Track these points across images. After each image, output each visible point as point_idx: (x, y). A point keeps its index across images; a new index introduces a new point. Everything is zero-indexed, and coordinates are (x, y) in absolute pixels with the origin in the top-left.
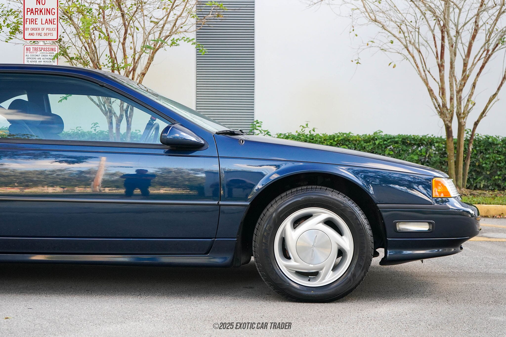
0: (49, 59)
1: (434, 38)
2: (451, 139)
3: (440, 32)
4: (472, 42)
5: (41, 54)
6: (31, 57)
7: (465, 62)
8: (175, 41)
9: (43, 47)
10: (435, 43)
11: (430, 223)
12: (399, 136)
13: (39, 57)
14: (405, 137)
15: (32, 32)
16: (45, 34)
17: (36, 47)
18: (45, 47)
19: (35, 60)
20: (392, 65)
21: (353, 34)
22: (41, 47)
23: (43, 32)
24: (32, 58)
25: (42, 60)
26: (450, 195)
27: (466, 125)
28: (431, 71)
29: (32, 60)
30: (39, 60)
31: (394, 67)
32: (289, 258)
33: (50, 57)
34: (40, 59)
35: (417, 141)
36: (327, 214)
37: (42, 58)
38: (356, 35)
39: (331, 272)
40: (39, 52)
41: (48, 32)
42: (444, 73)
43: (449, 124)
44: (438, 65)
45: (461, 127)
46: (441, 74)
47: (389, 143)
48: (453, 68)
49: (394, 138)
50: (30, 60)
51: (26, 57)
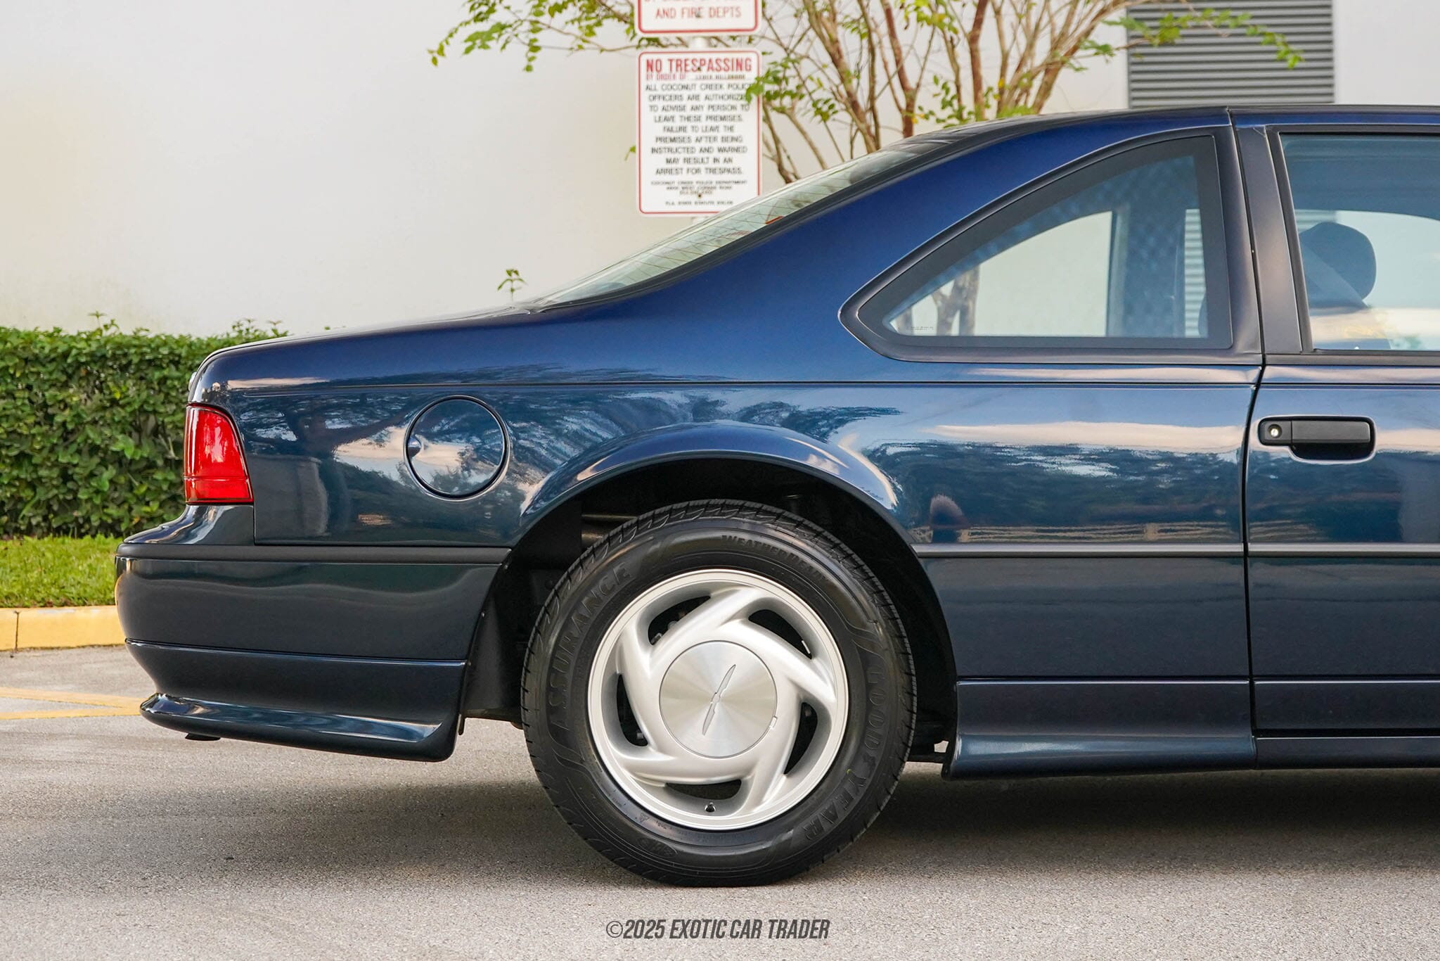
0: (730, 97)
5: (699, 83)
6: (665, 93)
9: (707, 57)
13: (692, 93)
15: (668, 5)
16: (714, 13)
17: (683, 57)
18: (714, 57)
19: (677, 103)
22: (698, 56)
23: (705, 5)
24: (667, 98)
25: (702, 102)
29: (670, 103)
30: (695, 103)
33: (731, 91)
34: (697, 97)
37: (703, 94)
40: (691, 75)
50: (660, 103)
51: (645, 95)
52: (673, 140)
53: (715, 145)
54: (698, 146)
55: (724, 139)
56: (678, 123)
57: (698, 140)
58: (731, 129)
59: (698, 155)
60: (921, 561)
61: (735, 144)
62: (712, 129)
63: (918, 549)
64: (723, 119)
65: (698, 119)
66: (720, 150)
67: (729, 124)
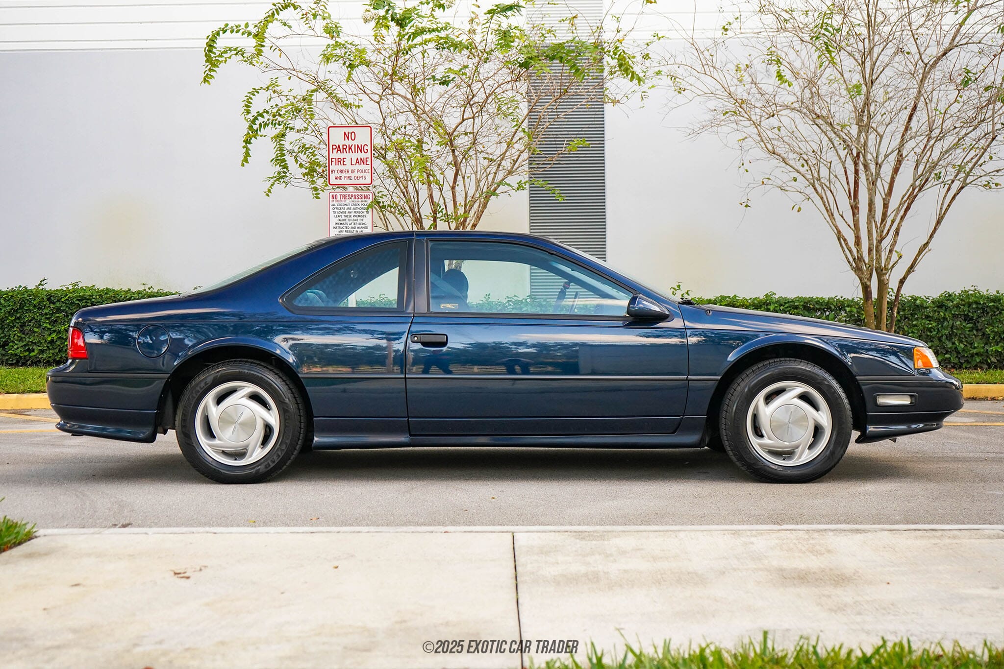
0: (362, 208)
1: (846, 172)
2: (870, 302)
3: (852, 163)
4: (895, 176)
5: (351, 203)
6: (338, 207)
7: (886, 202)
8: (524, 185)
9: (354, 194)
10: (847, 178)
11: (911, 396)
12: (799, 299)
13: (348, 207)
14: (806, 301)
15: (339, 175)
16: (356, 178)
17: (345, 194)
18: (356, 194)
19: (343, 210)
20: (796, 208)
21: (742, 169)
22: (350, 194)
23: (353, 175)
24: (339, 209)
25: (352, 210)
26: (932, 365)
27: (890, 284)
28: (844, 216)
29: (340, 211)
31: (798, 211)
32: (762, 436)
33: (362, 206)
34: (350, 209)
35: (822, 305)
36: (801, 388)
37: (352, 207)
38: (747, 171)
39: (807, 451)
40: (348, 201)
41: (359, 174)
42: (859, 217)
43: (868, 283)
44: (851, 206)
45: (882, 285)
46: (856, 218)
47: (786, 308)
48: (873, 210)
49: (792, 301)
50: (337, 211)
51: (331, 207)
52: (341, 224)
53: (356, 226)
54: (350, 226)
55: (360, 224)
56: (343, 218)
57: (350, 224)
58: (362, 220)
59: (350, 229)
60: (302, 379)
61: (364, 226)
62: (355, 220)
63: (300, 376)
64: (359, 216)
65: (350, 216)
66: (358, 228)
67: (361, 218)
